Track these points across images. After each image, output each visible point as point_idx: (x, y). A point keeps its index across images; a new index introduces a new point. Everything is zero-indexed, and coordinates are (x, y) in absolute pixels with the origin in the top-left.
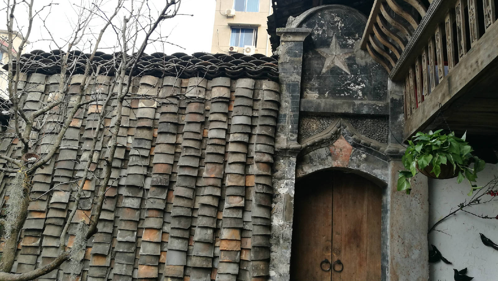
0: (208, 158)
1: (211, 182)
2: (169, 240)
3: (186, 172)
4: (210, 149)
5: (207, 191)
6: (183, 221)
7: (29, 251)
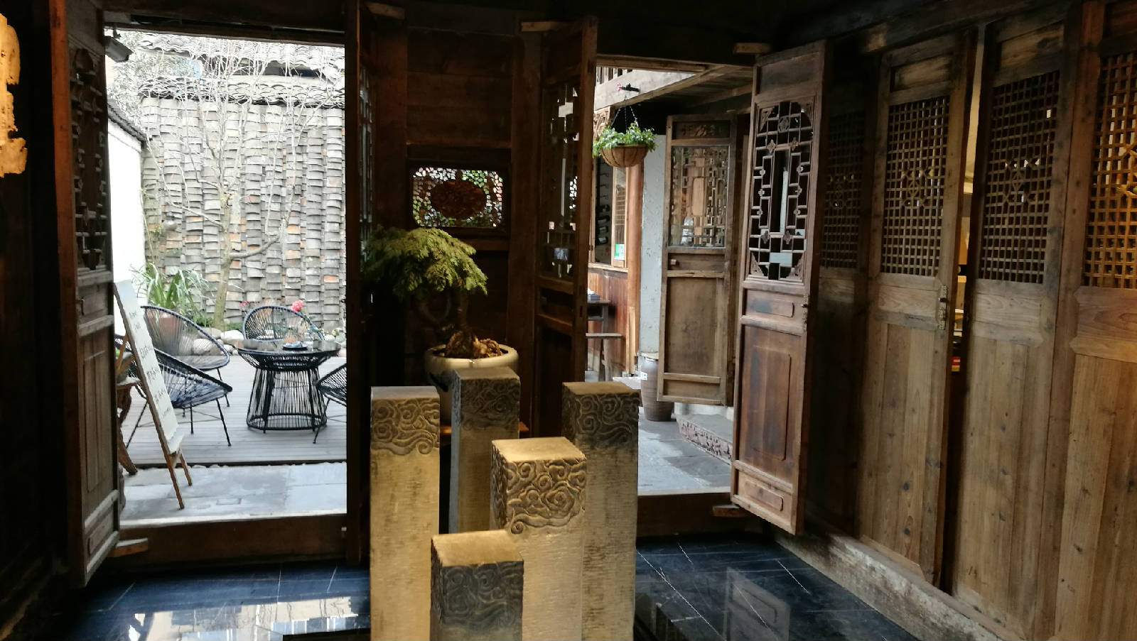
0: (330, 173)
1: (335, 190)
2: (307, 232)
3: (315, 183)
4: (330, 166)
5: (333, 197)
6: (317, 218)
7: (195, 246)
